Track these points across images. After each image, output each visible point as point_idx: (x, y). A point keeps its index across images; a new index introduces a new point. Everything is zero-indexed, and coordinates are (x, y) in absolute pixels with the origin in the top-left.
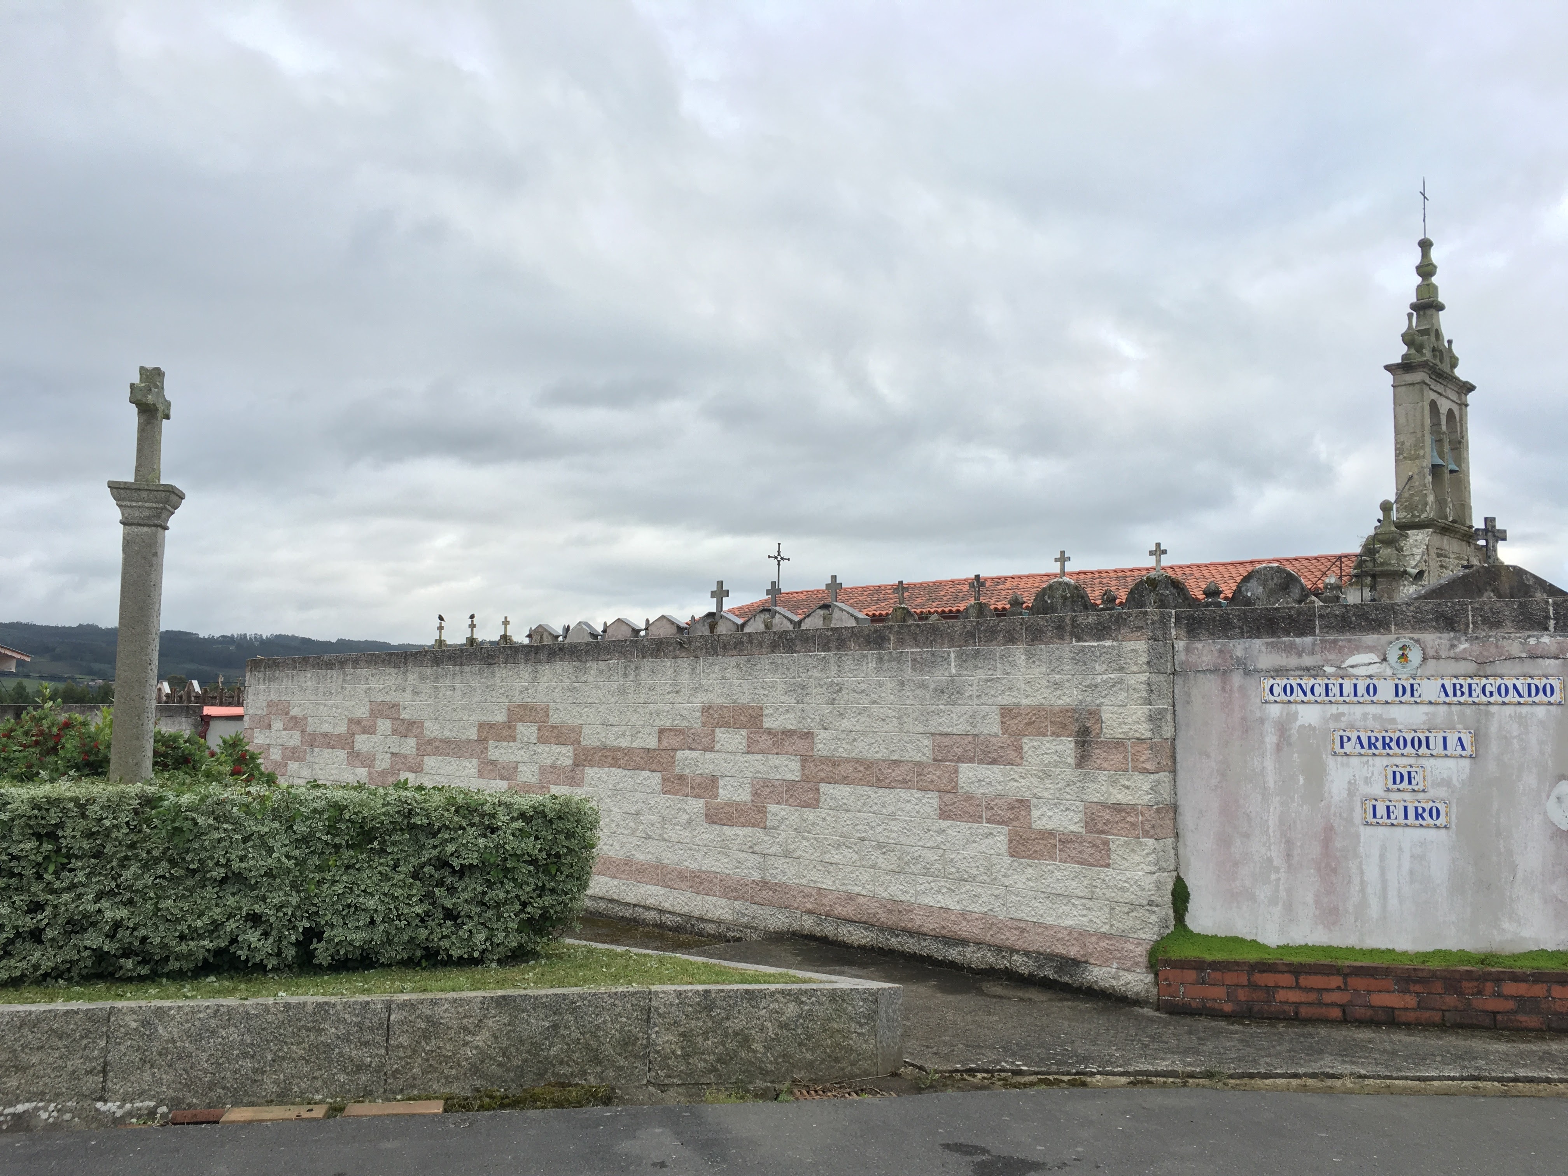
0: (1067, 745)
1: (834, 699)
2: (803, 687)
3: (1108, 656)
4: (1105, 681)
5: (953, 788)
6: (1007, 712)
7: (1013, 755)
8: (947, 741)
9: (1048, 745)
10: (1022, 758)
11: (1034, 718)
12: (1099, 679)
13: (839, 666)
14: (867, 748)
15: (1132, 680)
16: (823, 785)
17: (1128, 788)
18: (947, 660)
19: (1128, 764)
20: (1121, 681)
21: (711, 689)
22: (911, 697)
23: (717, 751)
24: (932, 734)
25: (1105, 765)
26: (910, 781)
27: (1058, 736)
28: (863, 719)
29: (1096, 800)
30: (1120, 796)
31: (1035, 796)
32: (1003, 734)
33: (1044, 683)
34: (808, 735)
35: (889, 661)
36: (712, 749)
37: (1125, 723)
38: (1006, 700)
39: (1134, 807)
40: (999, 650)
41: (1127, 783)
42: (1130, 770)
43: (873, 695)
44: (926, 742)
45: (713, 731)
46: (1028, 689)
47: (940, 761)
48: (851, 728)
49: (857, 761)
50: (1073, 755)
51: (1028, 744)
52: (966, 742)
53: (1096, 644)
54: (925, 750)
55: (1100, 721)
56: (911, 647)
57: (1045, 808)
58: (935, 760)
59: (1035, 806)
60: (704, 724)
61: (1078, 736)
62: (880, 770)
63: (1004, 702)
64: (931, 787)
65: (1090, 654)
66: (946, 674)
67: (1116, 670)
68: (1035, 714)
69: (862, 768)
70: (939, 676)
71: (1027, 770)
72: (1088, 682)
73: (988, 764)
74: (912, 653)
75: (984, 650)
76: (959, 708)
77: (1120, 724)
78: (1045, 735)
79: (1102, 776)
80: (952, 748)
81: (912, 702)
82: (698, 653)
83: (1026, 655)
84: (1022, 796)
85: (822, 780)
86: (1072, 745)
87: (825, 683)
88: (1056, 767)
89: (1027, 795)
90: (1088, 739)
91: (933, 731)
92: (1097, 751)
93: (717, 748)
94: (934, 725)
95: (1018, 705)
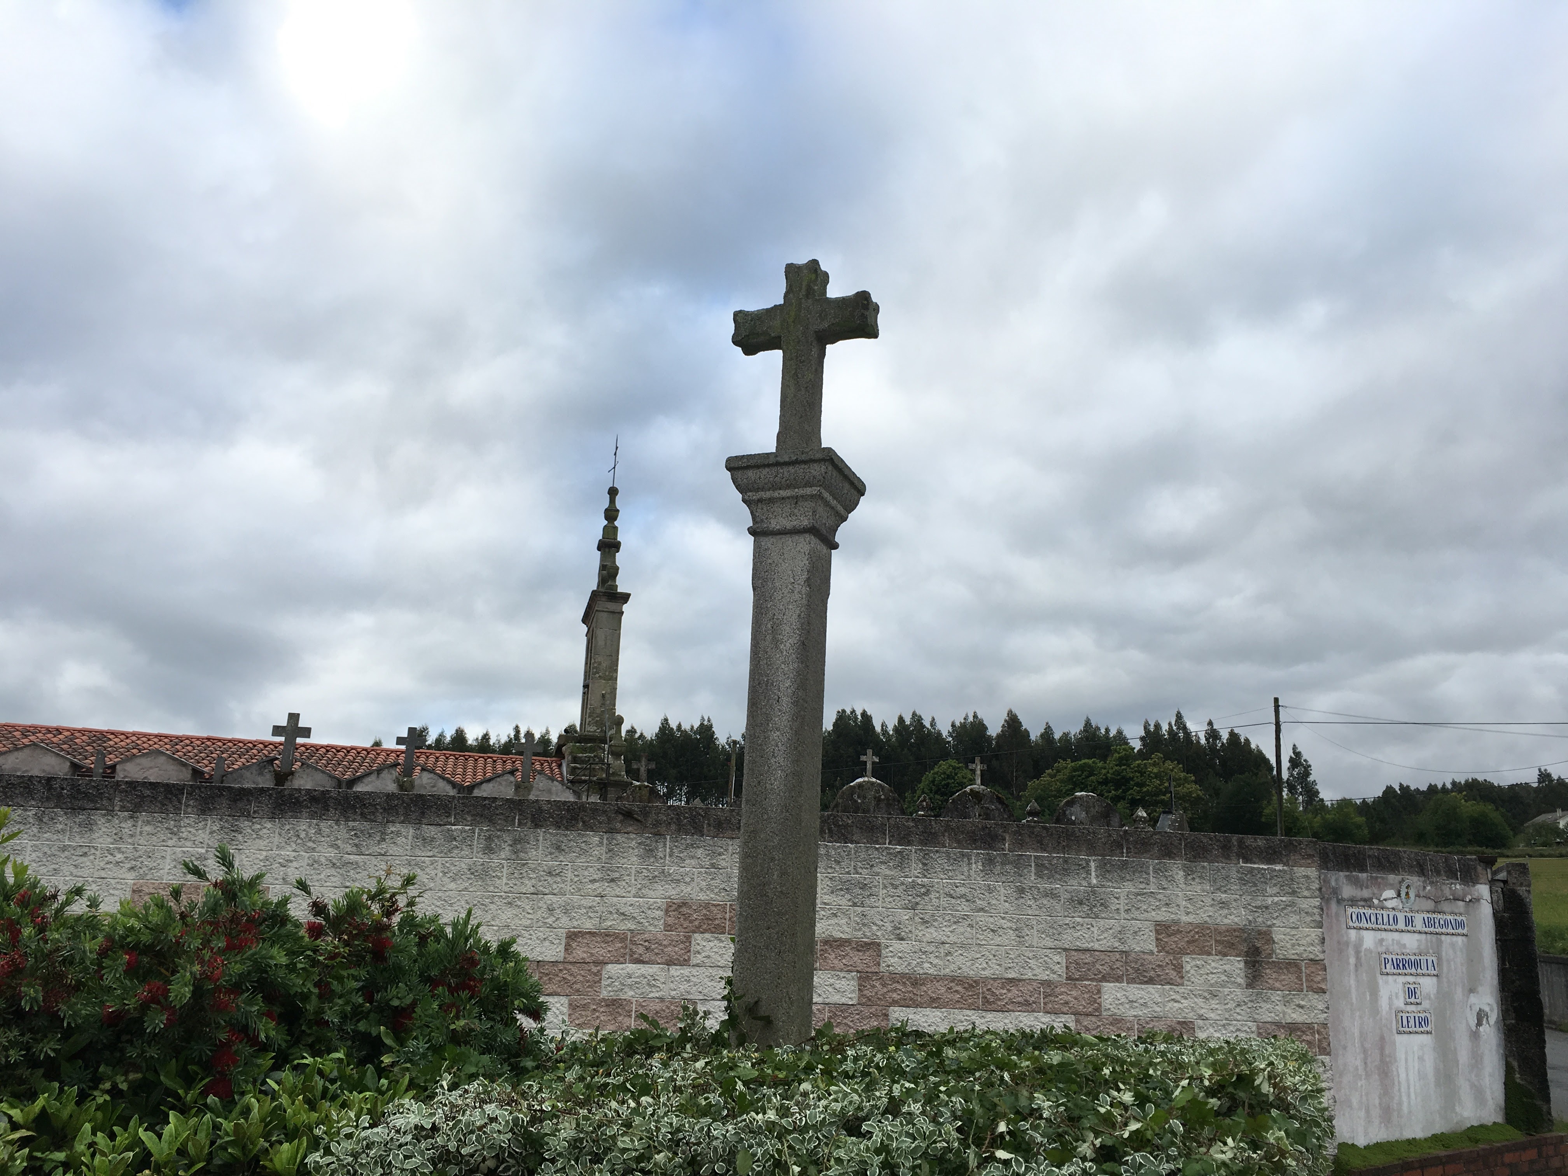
0: (1236, 965)
1: (917, 904)
2: (864, 887)
3: (1280, 880)
4: (1276, 903)
5: (1096, 1010)
6: (1163, 929)
7: (1173, 974)
8: (1087, 958)
9: (1213, 964)
10: (1182, 977)
11: (1197, 936)
12: (1269, 901)
13: (925, 864)
14: (968, 964)
15: (1304, 904)
16: (896, 1009)
17: (1302, 1007)
18: (1086, 869)
19: (1302, 984)
20: (1292, 904)
21: (688, 879)
22: (1034, 907)
23: (697, 965)
24: (1065, 950)
25: (1277, 985)
26: (1034, 1003)
27: (1225, 955)
28: (962, 930)
29: (1269, 1020)
30: (1294, 1016)
31: (1201, 1017)
32: (1159, 952)
33: (1208, 901)
34: (873, 947)
35: (1003, 864)
36: (685, 963)
37: (1299, 945)
38: (1163, 915)
39: (1309, 1027)
40: (1153, 863)
41: (1302, 1003)
42: (1305, 990)
43: (979, 902)
44: (1057, 958)
45: (688, 939)
46: (1189, 906)
47: (1077, 980)
48: (944, 939)
49: (953, 979)
50: (1243, 975)
51: (1189, 963)
52: (1114, 959)
53: (1265, 867)
54: (1056, 968)
55: (1270, 941)
56: (1036, 851)
57: (1212, 1030)
58: (1069, 978)
59: (1200, 1028)
60: (668, 927)
61: (1246, 956)
62: (989, 990)
63: (1159, 918)
64: (1065, 1009)
65: (1259, 876)
66: (1085, 883)
67: (1288, 893)
68: (1197, 933)
69: (959, 988)
70: (1075, 885)
71: (1190, 990)
72: (1259, 903)
73: (1141, 983)
74: (1036, 857)
75: (1133, 861)
76: (1102, 922)
77: (1293, 945)
78: (1209, 954)
79: (1276, 996)
80: (1094, 966)
81: (1037, 913)
82: (663, 829)
83: (1184, 871)
84: (1185, 1018)
85: (895, 1003)
86: (1242, 965)
87: (903, 884)
88: (1223, 986)
89: (1191, 1016)
90: (1258, 959)
91: (1067, 947)
92: (1268, 971)
93: (694, 960)
94: (1068, 939)
95: (1176, 922)
